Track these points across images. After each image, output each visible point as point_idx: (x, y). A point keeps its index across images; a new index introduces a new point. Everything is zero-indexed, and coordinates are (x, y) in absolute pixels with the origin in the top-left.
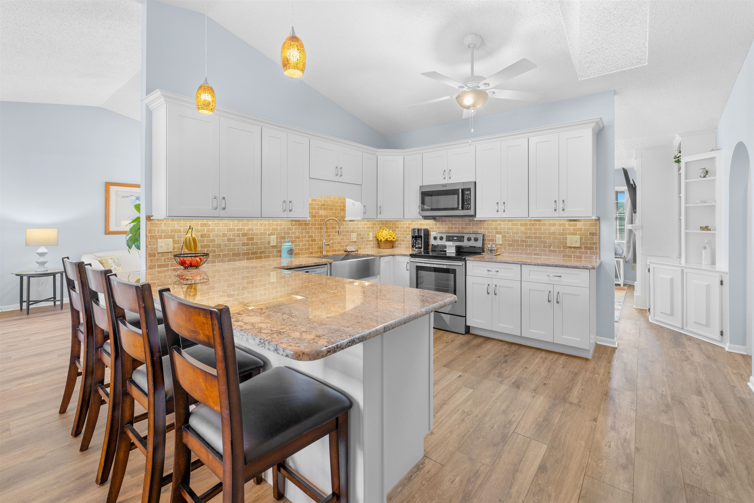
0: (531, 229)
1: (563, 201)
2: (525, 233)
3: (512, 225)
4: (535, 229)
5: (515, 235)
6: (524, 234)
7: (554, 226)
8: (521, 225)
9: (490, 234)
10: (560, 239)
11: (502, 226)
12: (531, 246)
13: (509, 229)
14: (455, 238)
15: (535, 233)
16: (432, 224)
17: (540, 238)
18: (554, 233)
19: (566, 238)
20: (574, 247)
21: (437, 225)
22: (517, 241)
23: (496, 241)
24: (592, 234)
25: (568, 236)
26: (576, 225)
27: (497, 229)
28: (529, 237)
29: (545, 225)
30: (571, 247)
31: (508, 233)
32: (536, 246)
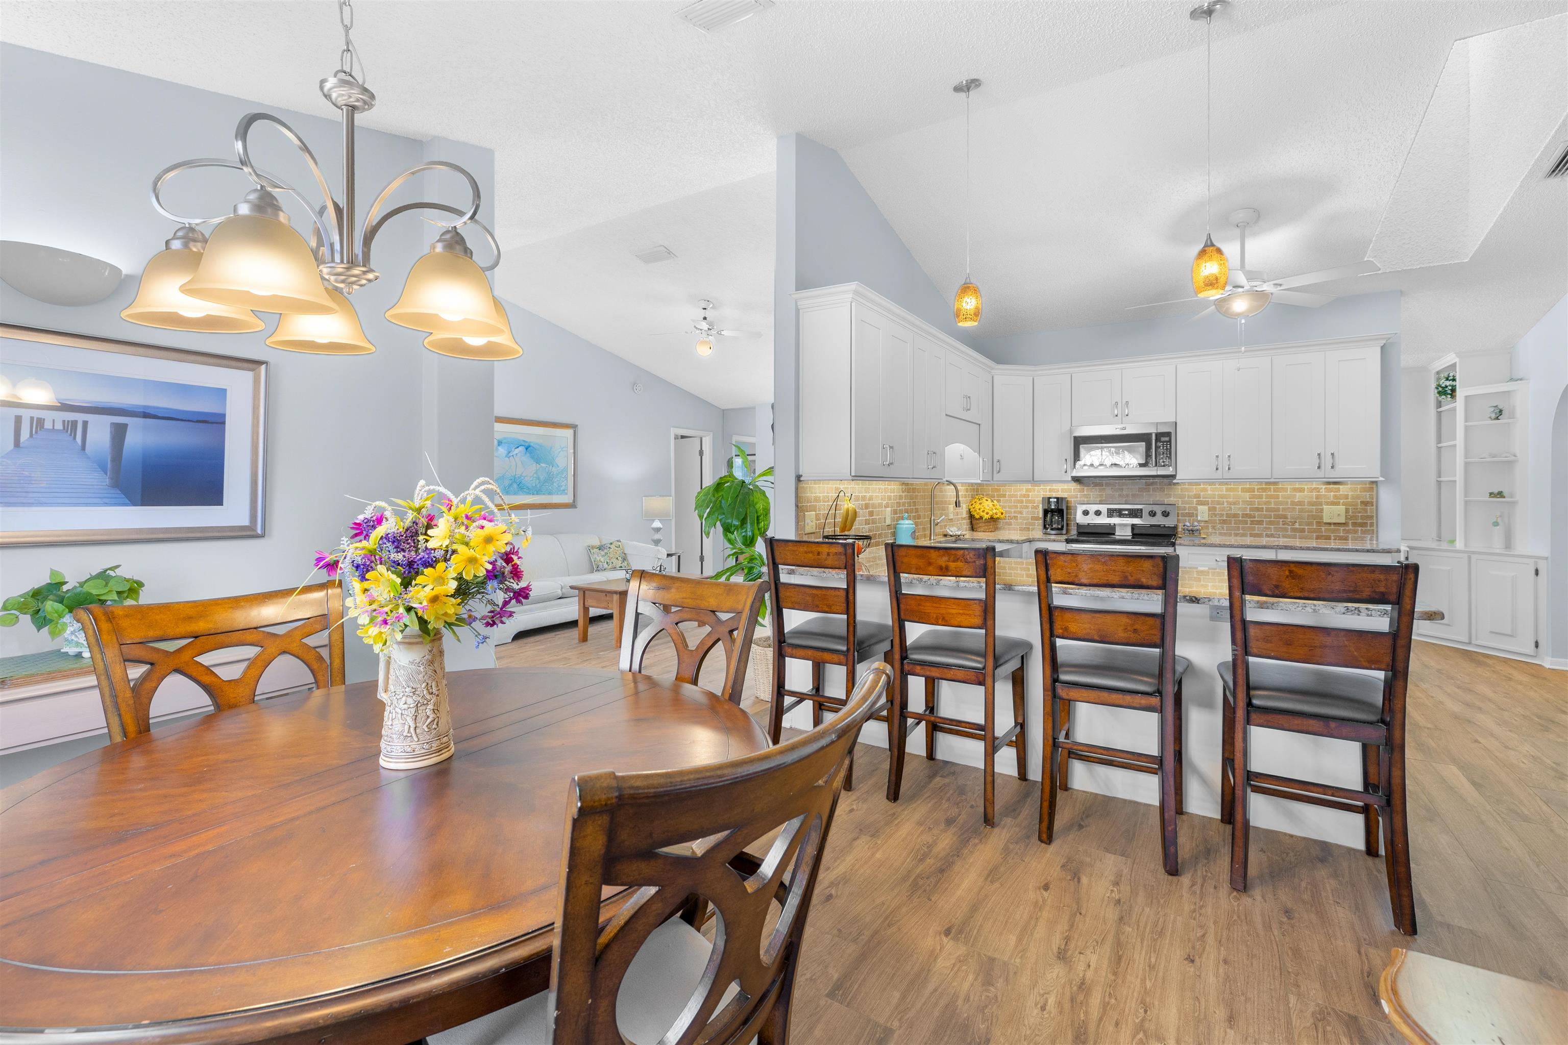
0: (1260, 497)
1: (1333, 454)
2: (1251, 503)
3: (1227, 490)
4: (1268, 497)
5: (1232, 507)
6: (1248, 505)
7: (1300, 491)
8: (1243, 490)
9: (1187, 506)
10: (1311, 511)
11: (1209, 492)
12: (1260, 523)
13: (1221, 496)
14: (1127, 512)
15: (1266, 503)
16: (1074, 489)
17: (1278, 510)
18: (1300, 503)
19: (1322, 509)
20: (1335, 524)
21: (1084, 492)
22: (1236, 516)
23: (1197, 517)
24: (1365, 503)
25: (1325, 507)
26: (1338, 490)
27: (1199, 497)
28: (1258, 509)
29: (1285, 490)
30: (1330, 524)
31: (1219, 503)
32: (1271, 523)
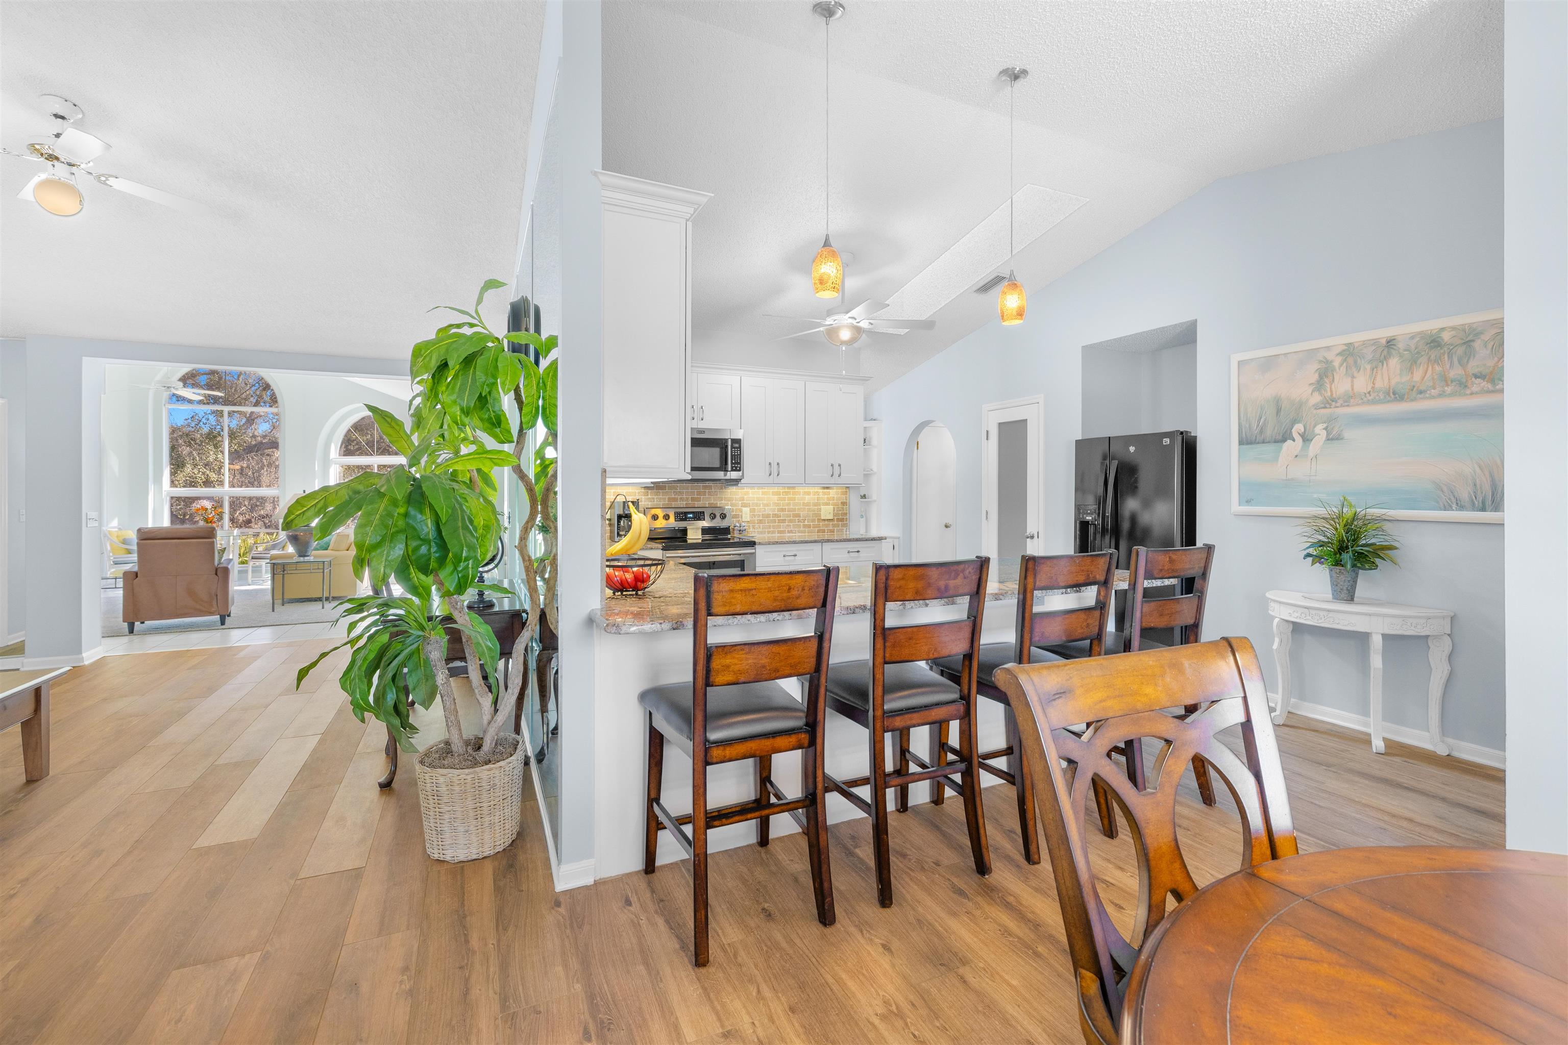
0: (784, 499)
1: (839, 465)
2: (778, 505)
3: (763, 493)
4: (790, 499)
5: (766, 508)
6: (776, 506)
7: (808, 495)
8: (774, 493)
9: (734, 508)
10: (815, 511)
11: (751, 495)
12: (783, 521)
13: (758, 499)
14: (691, 516)
15: (788, 504)
16: (639, 493)
17: (794, 510)
18: (808, 504)
19: (821, 509)
20: (827, 520)
21: (648, 495)
22: (768, 516)
23: (742, 518)
24: (844, 504)
25: (822, 507)
26: (829, 493)
27: (743, 500)
28: (783, 510)
29: (799, 493)
30: (825, 520)
31: (757, 505)
32: (790, 521)
